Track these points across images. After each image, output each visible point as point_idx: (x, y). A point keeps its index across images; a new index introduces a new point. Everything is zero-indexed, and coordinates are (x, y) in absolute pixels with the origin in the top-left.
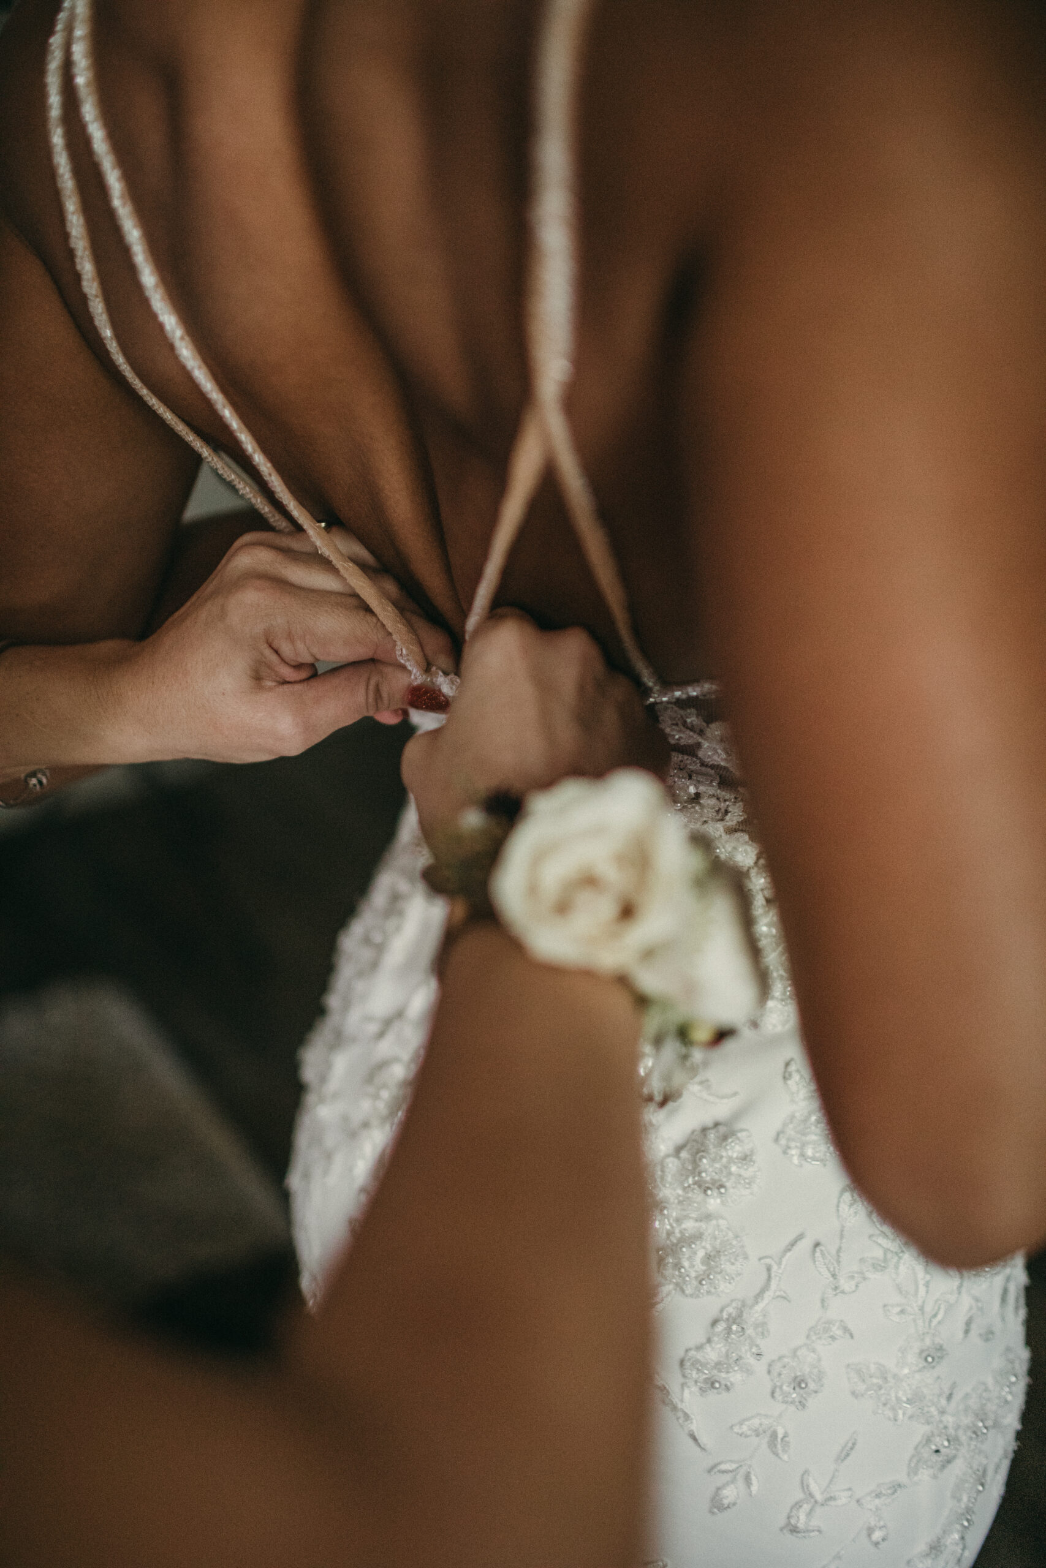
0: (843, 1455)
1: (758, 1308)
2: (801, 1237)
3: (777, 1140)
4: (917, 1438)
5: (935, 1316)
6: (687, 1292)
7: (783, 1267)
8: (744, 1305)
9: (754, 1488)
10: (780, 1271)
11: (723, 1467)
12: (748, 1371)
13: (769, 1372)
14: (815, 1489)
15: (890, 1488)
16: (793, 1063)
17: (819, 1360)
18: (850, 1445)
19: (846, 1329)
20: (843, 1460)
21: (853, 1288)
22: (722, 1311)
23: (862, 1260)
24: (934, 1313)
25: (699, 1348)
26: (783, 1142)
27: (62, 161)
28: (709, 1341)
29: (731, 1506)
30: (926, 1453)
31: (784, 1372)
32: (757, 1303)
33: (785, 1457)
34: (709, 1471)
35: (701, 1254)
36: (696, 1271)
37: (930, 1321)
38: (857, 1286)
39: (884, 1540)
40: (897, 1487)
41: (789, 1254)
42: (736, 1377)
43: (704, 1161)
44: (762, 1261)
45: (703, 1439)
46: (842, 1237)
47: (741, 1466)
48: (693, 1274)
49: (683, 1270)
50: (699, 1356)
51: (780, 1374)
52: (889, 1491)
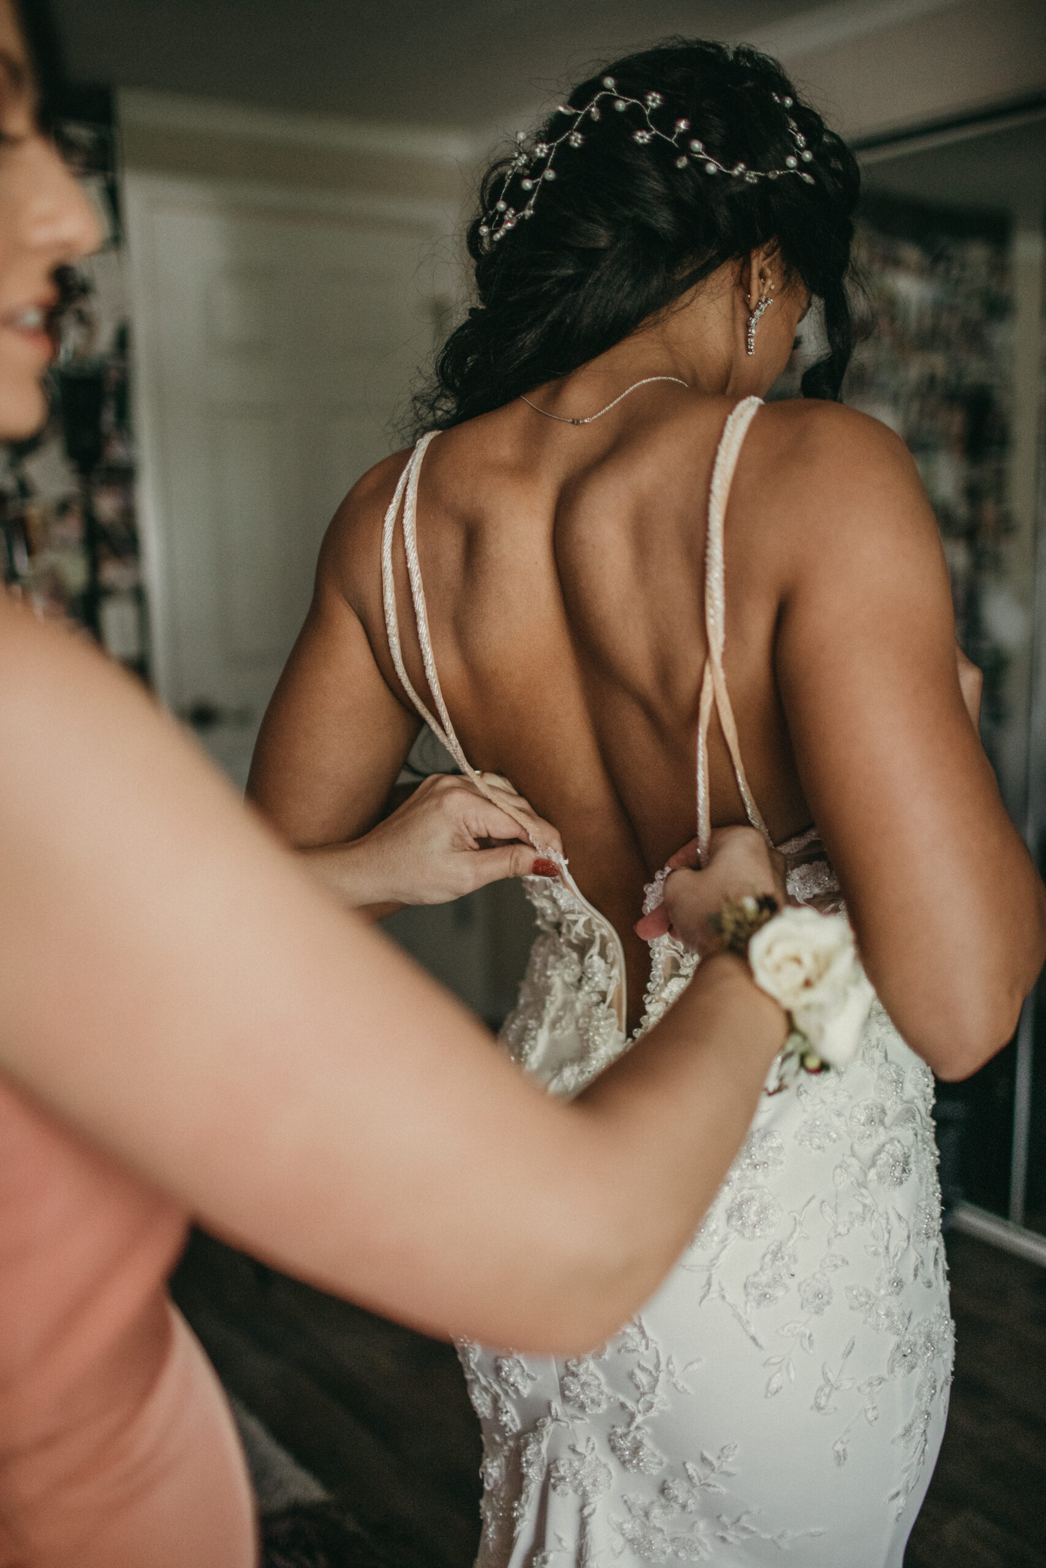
0: (847, 1352)
1: (790, 1244)
2: (813, 1197)
3: (795, 1137)
4: (892, 1346)
5: (896, 1255)
6: (746, 1235)
7: (803, 1217)
8: (781, 1243)
9: (793, 1377)
10: (801, 1220)
11: (772, 1361)
12: (787, 1289)
13: (799, 1290)
14: (830, 1375)
15: (877, 1380)
16: (802, 1086)
17: (828, 1281)
18: (851, 1345)
19: (843, 1260)
20: (847, 1356)
21: (846, 1232)
22: (768, 1249)
23: (851, 1213)
24: (895, 1253)
25: (756, 1274)
26: (799, 1137)
27: (387, 564)
28: (761, 1269)
29: (779, 1389)
30: (899, 1356)
31: (808, 1289)
32: (789, 1241)
33: (811, 1352)
34: (764, 1365)
35: (754, 1208)
36: (751, 1221)
37: (893, 1259)
38: (848, 1231)
39: (876, 1419)
40: (881, 1380)
41: (806, 1208)
42: (780, 1293)
43: (753, 1148)
44: (791, 1214)
45: (761, 1341)
46: (837, 1198)
47: (784, 1359)
48: (750, 1223)
49: (744, 1219)
50: (757, 1279)
51: (805, 1291)
52: (876, 1382)
